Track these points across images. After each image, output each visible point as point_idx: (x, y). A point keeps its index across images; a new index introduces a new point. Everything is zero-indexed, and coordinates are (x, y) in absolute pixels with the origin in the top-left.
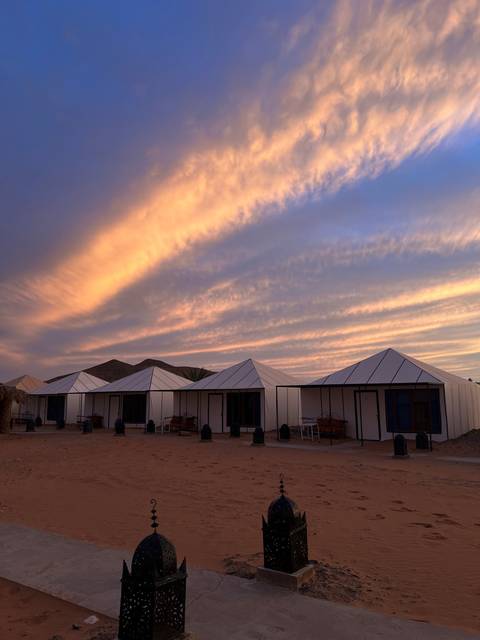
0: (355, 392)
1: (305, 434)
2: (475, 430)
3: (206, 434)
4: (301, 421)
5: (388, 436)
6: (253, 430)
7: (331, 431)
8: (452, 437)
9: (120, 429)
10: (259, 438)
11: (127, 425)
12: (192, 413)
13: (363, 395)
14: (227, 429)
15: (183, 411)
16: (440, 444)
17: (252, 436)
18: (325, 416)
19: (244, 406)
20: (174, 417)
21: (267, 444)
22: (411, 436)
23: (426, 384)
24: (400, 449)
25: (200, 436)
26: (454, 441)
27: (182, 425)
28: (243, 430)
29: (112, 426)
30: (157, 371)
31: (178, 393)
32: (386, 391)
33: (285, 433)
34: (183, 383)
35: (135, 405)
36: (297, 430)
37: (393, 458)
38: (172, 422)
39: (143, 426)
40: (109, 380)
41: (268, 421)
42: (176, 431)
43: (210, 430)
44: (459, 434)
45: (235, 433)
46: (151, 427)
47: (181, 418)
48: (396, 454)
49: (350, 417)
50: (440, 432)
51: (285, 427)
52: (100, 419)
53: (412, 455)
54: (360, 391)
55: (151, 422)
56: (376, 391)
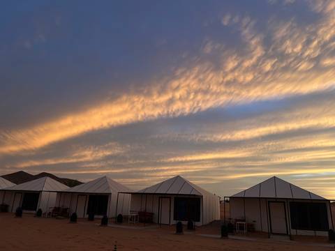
0: (160, 198)
1: (131, 220)
2: (215, 221)
3: (74, 218)
4: (129, 213)
5: (173, 222)
6: (102, 217)
7: (145, 218)
8: (204, 224)
9: (19, 213)
10: (105, 222)
11: (24, 211)
12: (67, 205)
13: (163, 199)
14: (87, 216)
15: (61, 204)
16: (198, 227)
17: (100, 221)
18: (143, 210)
19: (98, 203)
20: (55, 208)
21: (109, 225)
22: (185, 223)
23: (195, 195)
24: (179, 229)
25: (70, 219)
26: (205, 225)
27: (59, 213)
28: (96, 216)
29: (14, 211)
30: (48, 179)
31: (60, 193)
32: (175, 198)
33: (120, 219)
34: (64, 188)
35: (31, 199)
36: (126, 217)
37: (175, 234)
38: (53, 210)
39: (34, 212)
40: (17, 183)
41: (111, 212)
42: (55, 216)
43: (76, 216)
44: (208, 222)
45: (91, 219)
46: (39, 213)
47: (59, 208)
48: (177, 232)
49: (156, 211)
50: (199, 221)
51: (120, 215)
52: (7, 206)
53: (185, 233)
54: (162, 197)
55: (40, 210)
56: (170, 198)
